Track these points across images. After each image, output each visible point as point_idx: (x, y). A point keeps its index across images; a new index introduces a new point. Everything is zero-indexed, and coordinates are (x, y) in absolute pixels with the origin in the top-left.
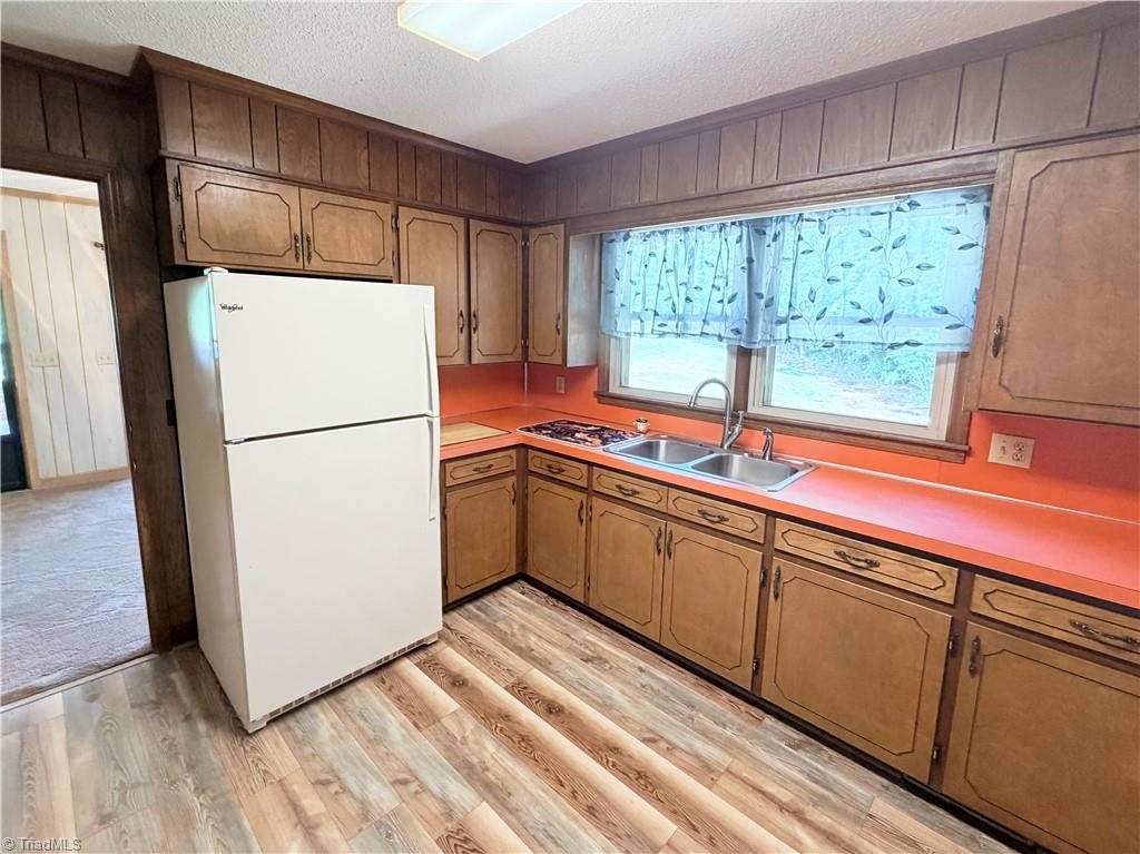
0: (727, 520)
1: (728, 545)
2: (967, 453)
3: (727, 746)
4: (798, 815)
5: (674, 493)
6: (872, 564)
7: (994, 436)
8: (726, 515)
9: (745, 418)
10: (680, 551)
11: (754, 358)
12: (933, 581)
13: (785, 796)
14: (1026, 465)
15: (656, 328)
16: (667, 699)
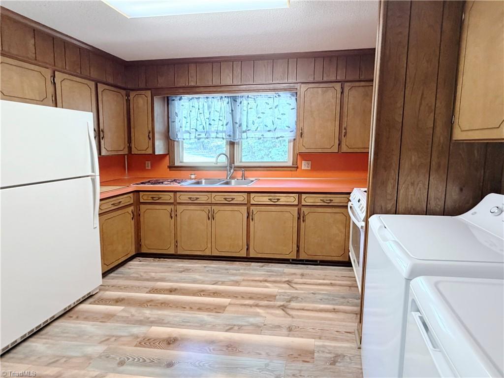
0: (234, 199)
1: (236, 208)
2: (297, 167)
3: (242, 275)
4: (266, 281)
5: (214, 194)
6: (278, 200)
7: (303, 162)
8: (234, 197)
9: (234, 167)
10: (217, 216)
11: (235, 145)
12: (292, 199)
13: (261, 279)
14: (310, 168)
15: (197, 136)
16: (217, 271)
